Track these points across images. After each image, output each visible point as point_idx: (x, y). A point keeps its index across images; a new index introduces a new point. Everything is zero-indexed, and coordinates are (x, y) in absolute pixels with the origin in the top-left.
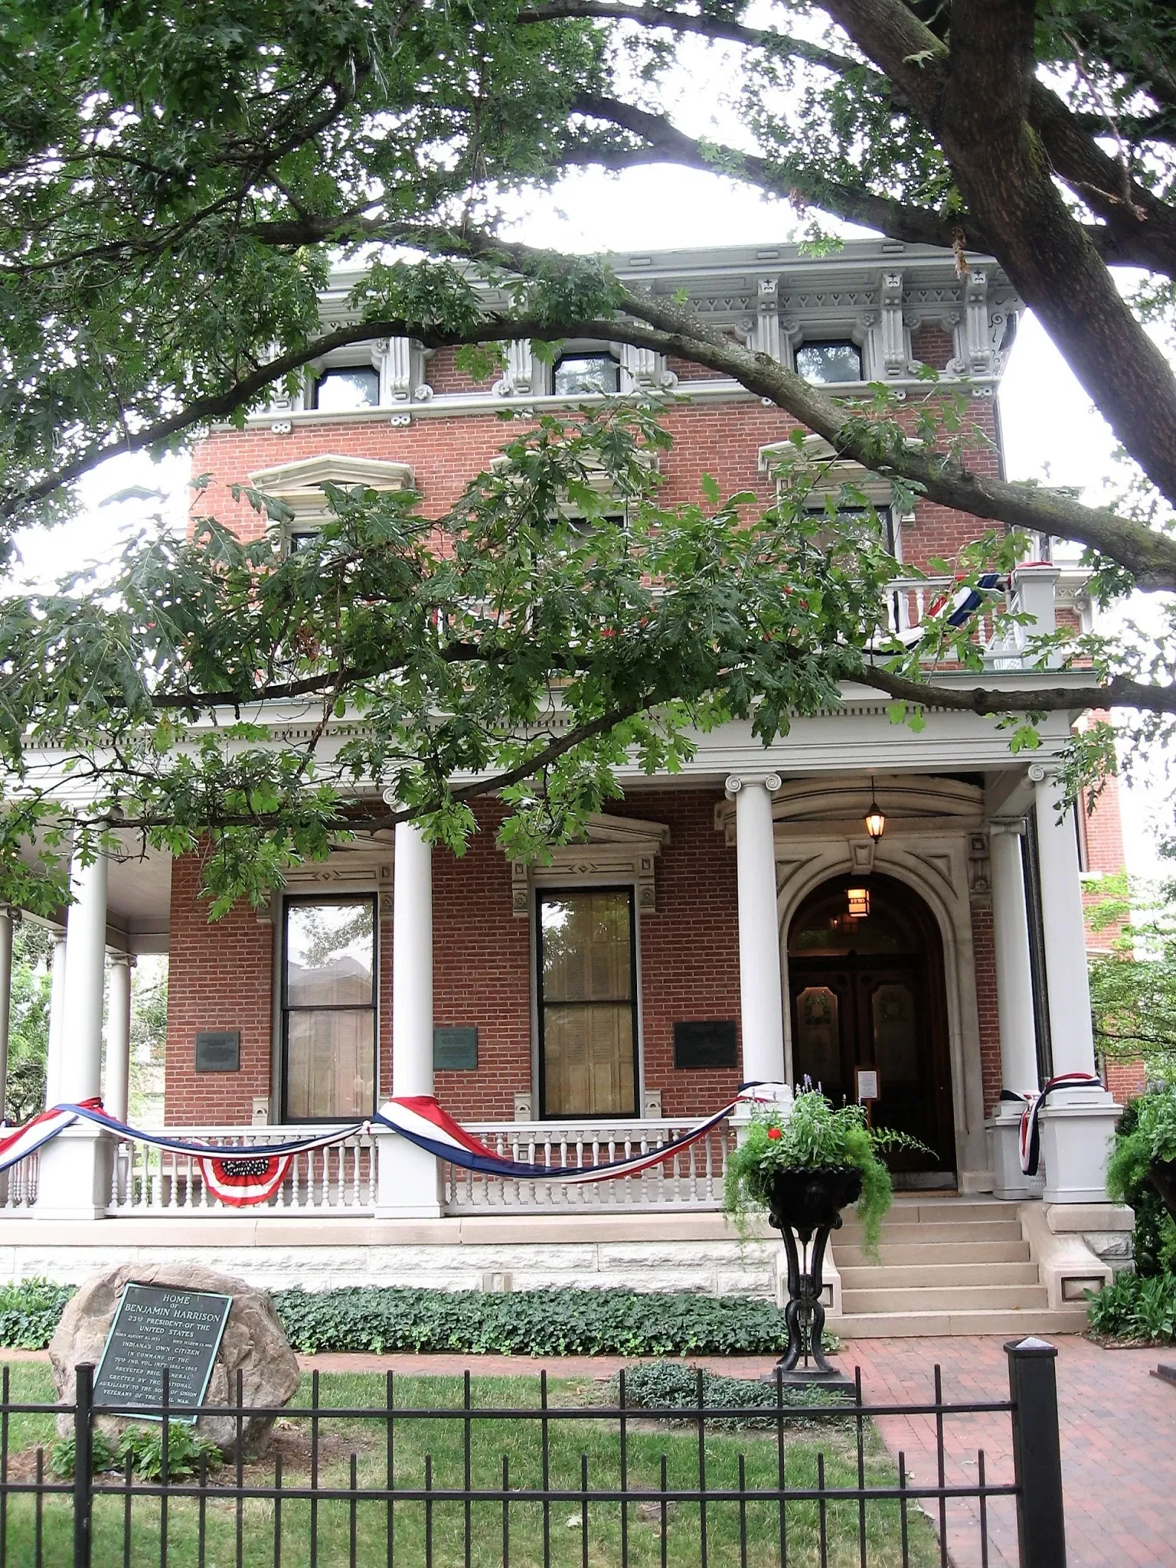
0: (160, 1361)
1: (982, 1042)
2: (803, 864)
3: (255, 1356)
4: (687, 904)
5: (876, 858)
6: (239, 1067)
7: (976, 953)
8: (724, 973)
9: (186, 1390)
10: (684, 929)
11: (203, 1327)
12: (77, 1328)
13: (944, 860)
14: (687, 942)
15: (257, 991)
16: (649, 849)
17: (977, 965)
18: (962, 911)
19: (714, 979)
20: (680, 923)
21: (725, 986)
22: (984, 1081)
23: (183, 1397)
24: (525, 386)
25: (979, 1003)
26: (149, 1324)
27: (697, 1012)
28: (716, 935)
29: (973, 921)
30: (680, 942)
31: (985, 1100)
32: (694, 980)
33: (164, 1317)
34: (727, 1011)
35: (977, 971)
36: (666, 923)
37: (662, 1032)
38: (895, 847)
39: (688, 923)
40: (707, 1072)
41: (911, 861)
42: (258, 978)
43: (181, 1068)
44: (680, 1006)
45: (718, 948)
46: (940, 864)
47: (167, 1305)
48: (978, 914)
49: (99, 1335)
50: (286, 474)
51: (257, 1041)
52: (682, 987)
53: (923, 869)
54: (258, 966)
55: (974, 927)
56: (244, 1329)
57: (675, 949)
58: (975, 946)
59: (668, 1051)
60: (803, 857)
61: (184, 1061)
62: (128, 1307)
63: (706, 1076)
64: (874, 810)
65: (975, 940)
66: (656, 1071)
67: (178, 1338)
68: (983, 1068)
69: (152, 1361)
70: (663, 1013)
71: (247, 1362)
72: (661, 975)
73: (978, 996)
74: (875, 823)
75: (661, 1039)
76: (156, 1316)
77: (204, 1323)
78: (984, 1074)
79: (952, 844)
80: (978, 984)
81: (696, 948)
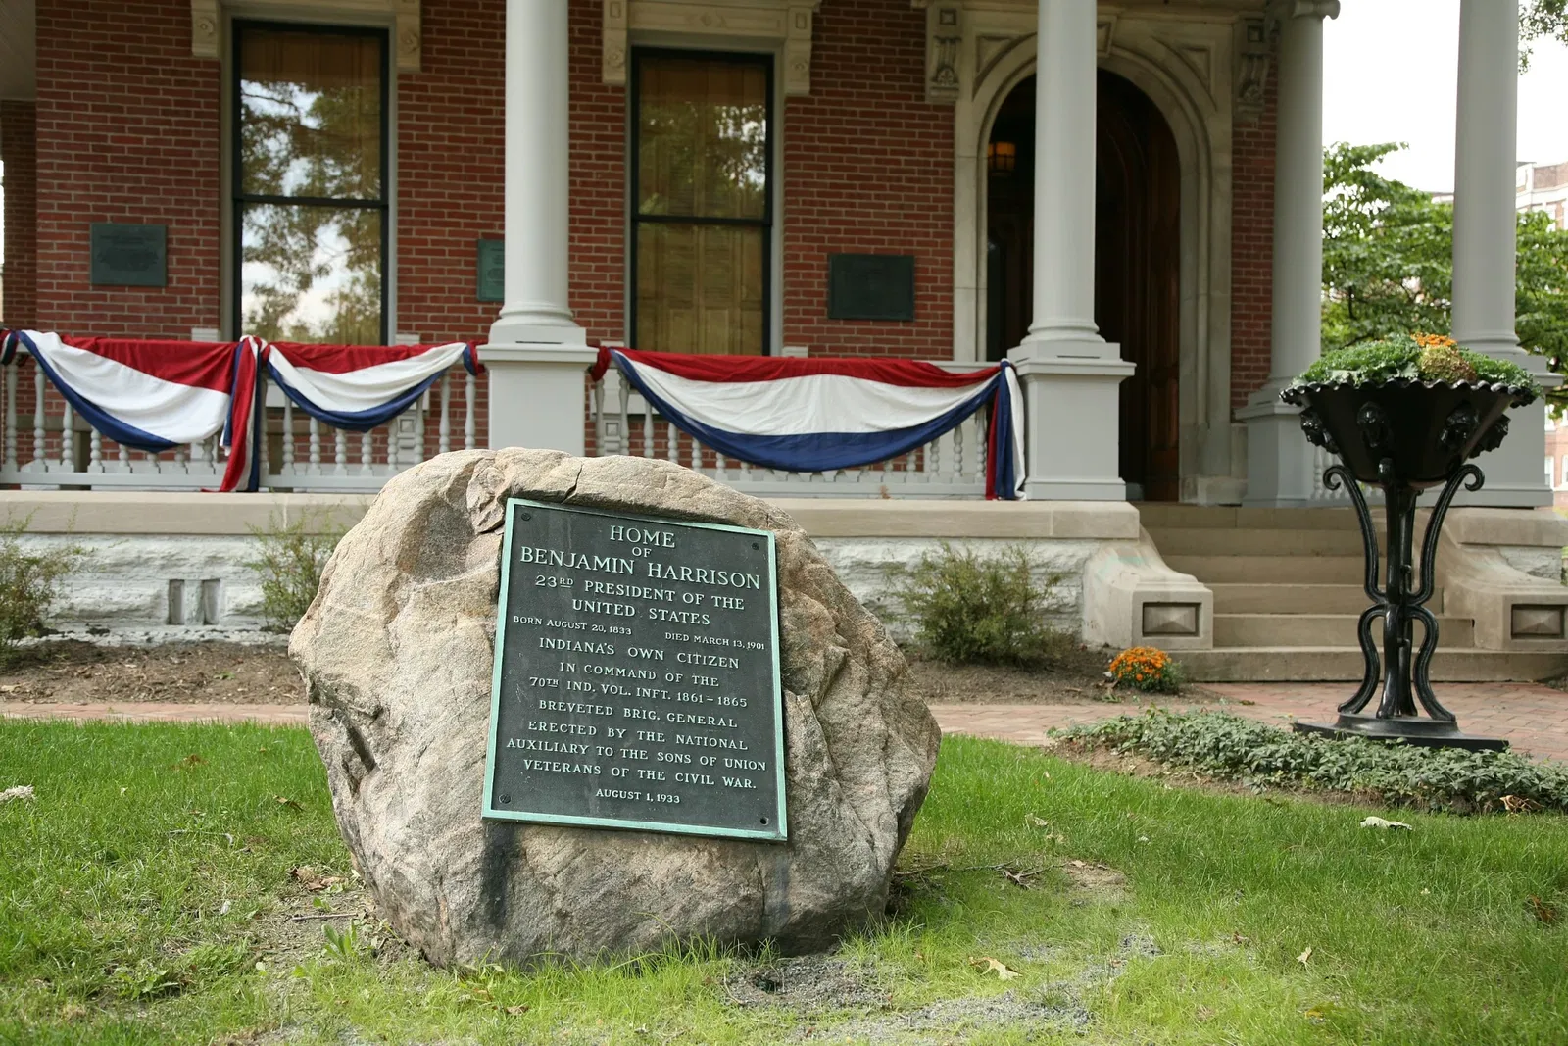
0: (648, 683)
1: (1233, 307)
2: (1012, 44)
3: (858, 670)
4: (853, 86)
5: (1115, 44)
6: (169, 281)
7: (1234, 187)
8: (901, 189)
9: (737, 754)
10: (848, 122)
11: (728, 602)
12: (392, 608)
13: (1204, 55)
14: (852, 141)
15: (196, 163)
17: (1234, 204)
18: (1220, 126)
19: (886, 197)
20: (844, 113)
21: (901, 207)
22: (1233, 359)
23: (736, 772)
25: (1234, 255)
26: (592, 595)
27: (861, 241)
28: (892, 134)
29: (1234, 143)
30: (842, 141)
31: (1233, 386)
32: (860, 196)
33: (622, 577)
34: (902, 243)
35: (1234, 212)
36: (823, 112)
37: (812, 266)
39: (853, 113)
40: (872, 326)
41: (1161, 53)
42: (196, 144)
43: (66, 277)
44: (838, 231)
45: (893, 152)
46: (1197, 59)
47: (621, 549)
48: (1241, 135)
49: (465, 622)
51: (196, 243)
52: (841, 204)
53: (1175, 65)
54: (196, 124)
55: (1234, 152)
56: (817, 607)
57: (835, 150)
58: (1234, 178)
59: (820, 294)
60: (1015, 33)
61: (70, 267)
62: (526, 554)
63: (870, 332)
65: (1235, 169)
66: (801, 321)
67: (677, 627)
68: (1233, 342)
69: (629, 683)
70: (814, 240)
71: (845, 683)
72: (815, 185)
73: (1233, 246)
75: (810, 275)
76: (601, 575)
77: (728, 591)
78: (1233, 351)
79: (1213, 33)
80: (1234, 229)
81: (863, 151)
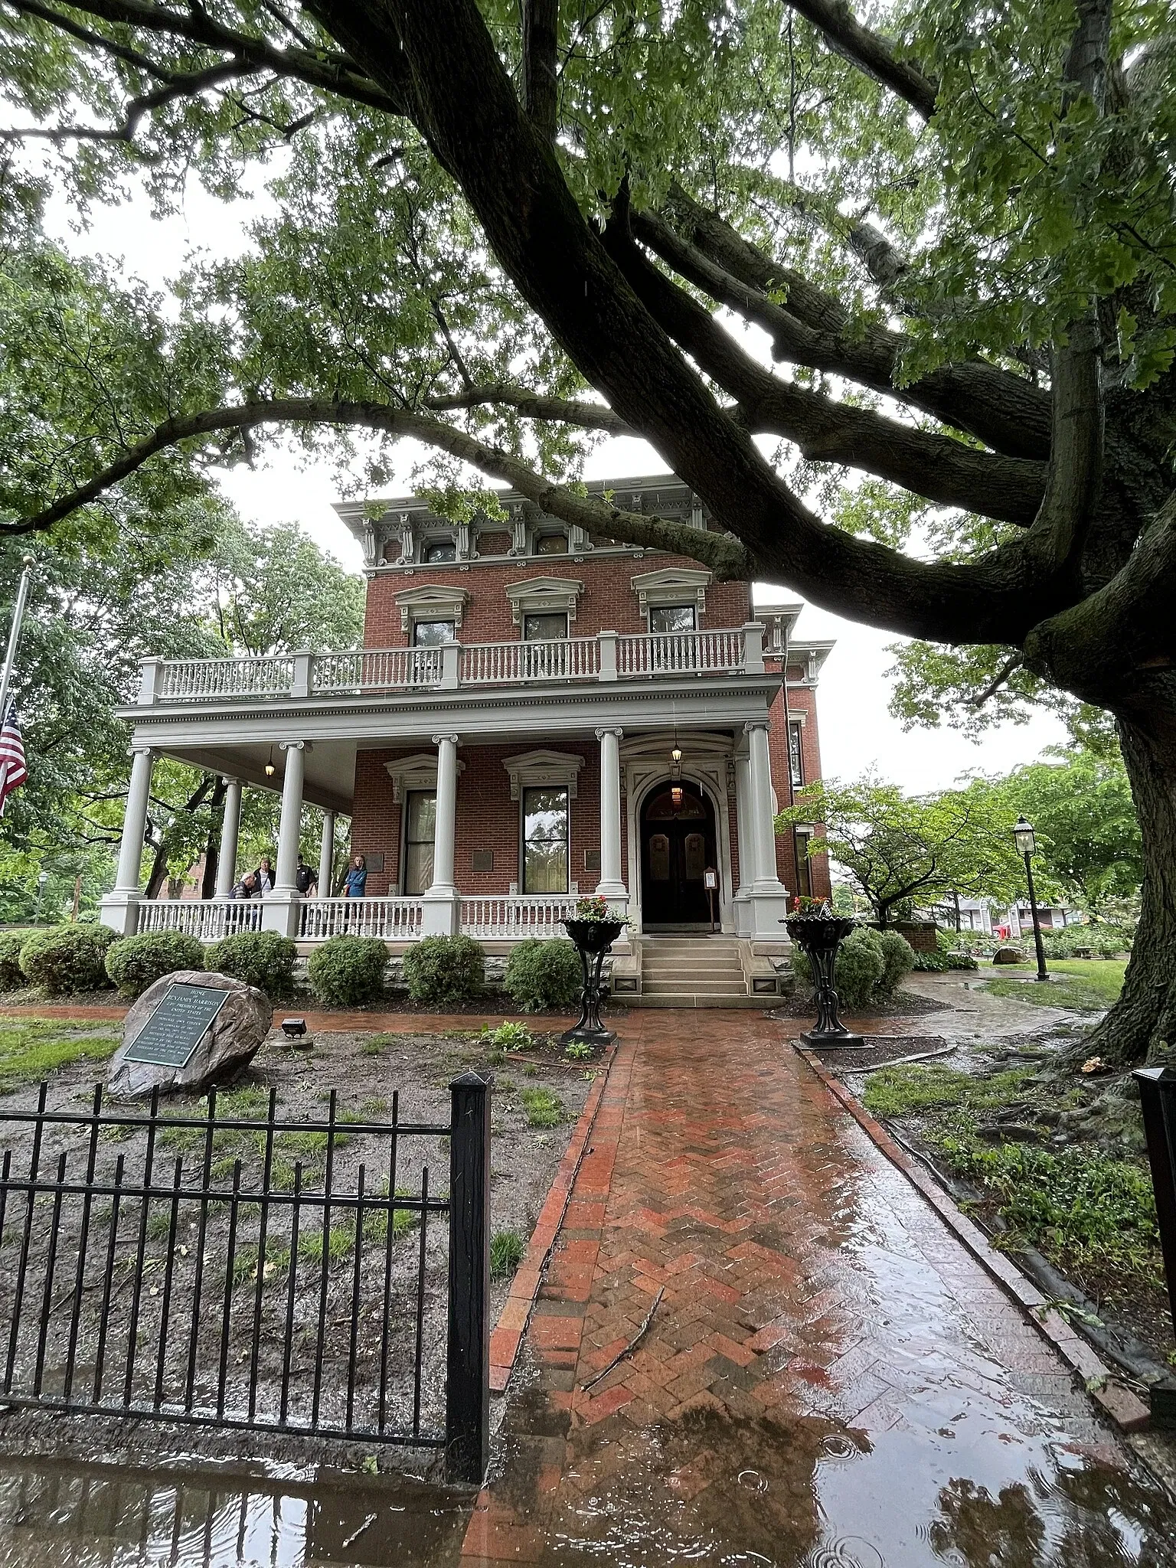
0: (176, 1029)
1: (732, 860)
2: (647, 775)
4: (592, 794)
5: (681, 772)
6: (383, 870)
7: (729, 818)
9: (185, 1046)
10: (591, 806)
11: (208, 1009)
13: (713, 773)
14: (592, 812)
15: (393, 834)
16: (576, 768)
17: (730, 824)
18: (723, 797)
20: (589, 803)
22: (733, 879)
24: (523, 551)
30: (588, 812)
32: (595, 830)
35: (730, 827)
36: (582, 803)
37: (579, 854)
38: (690, 766)
39: (592, 803)
41: (699, 774)
42: (393, 829)
44: (588, 842)
46: (714, 775)
50: (410, 593)
51: (391, 858)
52: (589, 833)
53: (706, 778)
54: (393, 823)
55: (729, 805)
57: (586, 815)
58: (729, 815)
59: (582, 863)
60: (647, 772)
64: (677, 748)
65: (729, 812)
66: (576, 873)
67: (191, 1015)
68: (733, 873)
69: (172, 1029)
70: (580, 846)
72: (580, 827)
74: (677, 754)
75: (579, 857)
76: (183, 1003)
77: (209, 1006)
78: (733, 876)
79: (719, 766)
